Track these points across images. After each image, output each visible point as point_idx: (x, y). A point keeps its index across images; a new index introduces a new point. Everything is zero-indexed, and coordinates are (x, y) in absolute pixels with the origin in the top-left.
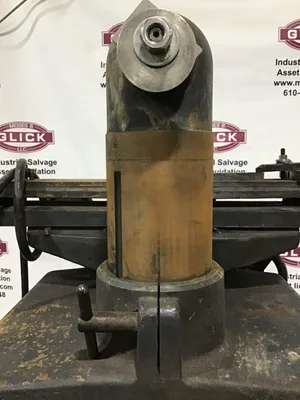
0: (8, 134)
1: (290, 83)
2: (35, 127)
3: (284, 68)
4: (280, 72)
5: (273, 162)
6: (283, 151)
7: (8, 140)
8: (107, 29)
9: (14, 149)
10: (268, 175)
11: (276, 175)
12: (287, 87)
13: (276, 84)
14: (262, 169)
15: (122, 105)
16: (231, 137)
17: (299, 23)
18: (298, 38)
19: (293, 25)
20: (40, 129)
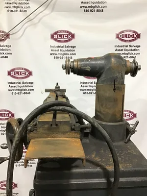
0: (15, 72)
2: (25, 69)
4: (116, 50)
6: (57, 84)
7: (15, 75)
8: (52, 33)
9: (17, 78)
17: (123, 32)
18: (123, 37)
19: (121, 33)
20: (27, 70)
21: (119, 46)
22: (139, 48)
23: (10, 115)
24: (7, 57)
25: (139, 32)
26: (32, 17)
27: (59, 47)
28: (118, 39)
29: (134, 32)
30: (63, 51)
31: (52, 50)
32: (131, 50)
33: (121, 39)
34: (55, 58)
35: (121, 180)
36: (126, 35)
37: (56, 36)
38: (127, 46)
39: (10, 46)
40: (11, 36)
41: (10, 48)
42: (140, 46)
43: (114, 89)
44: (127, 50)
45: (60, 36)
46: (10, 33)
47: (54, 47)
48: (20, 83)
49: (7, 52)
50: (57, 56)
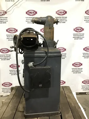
7: (10, 31)
8: (27, 11)
19: (58, 11)
20: (15, 29)
22: (66, 18)
23: (8, 51)
24: (6, 23)
25: (66, 11)
26: (17, 4)
27: (30, 18)
29: (64, 10)
31: (27, 19)
32: (63, 19)
34: (28, 23)
35: (49, 54)
36: (60, 12)
37: (28, 13)
38: (61, 17)
40: (7, 13)
41: (7, 18)
43: (50, 28)
44: (61, 19)
45: (30, 12)
46: (7, 11)
47: (28, 18)
48: (12, 35)
49: (6, 20)
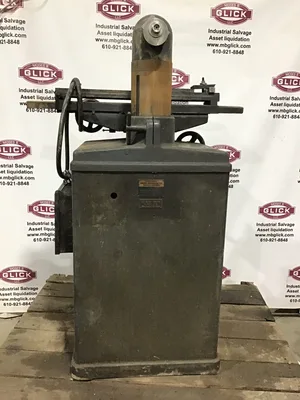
1: (217, 45)
3: (214, 35)
4: (211, 38)
5: (198, 84)
6: (203, 79)
10: (196, 91)
11: (200, 91)
12: (215, 48)
13: (209, 45)
14: (194, 87)
15: (141, 50)
16: (180, 79)
17: (223, 6)
18: (223, 15)
19: (220, 7)
20: (53, 68)
21: (215, 31)
22: (249, 37)
23: (22, 150)
24: (18, 42)
25: (250, 8)
27: (111, 27)
28: (213, 19)
29: (241, 6)
30: (119, 35)
31: (99, 33)
32: (236, 39)
33: (219, 19)
34: (103, 46)
36: (228, 12)
38: (229, 32)
39: (24, 22)
40: (25, 3)
41: (23, 25)
42: (250, 33)
44: (229, 39)
47: (103, 26)
48: (41, 92)
49: (18, 32)
50: (108, 43)
